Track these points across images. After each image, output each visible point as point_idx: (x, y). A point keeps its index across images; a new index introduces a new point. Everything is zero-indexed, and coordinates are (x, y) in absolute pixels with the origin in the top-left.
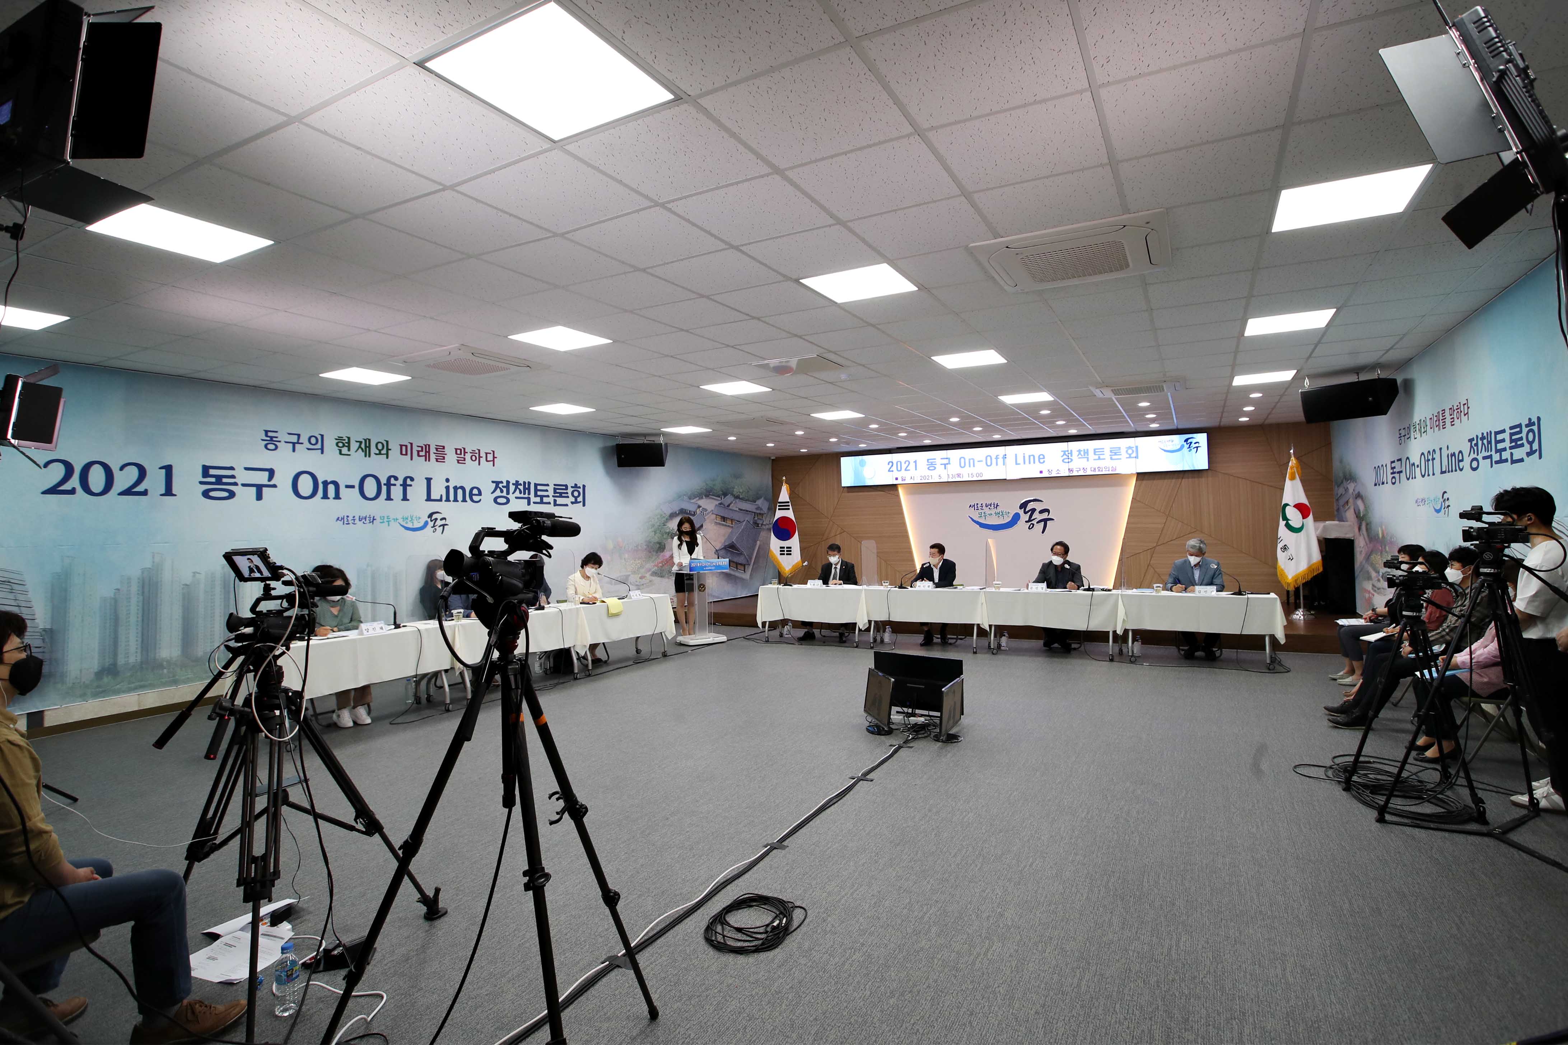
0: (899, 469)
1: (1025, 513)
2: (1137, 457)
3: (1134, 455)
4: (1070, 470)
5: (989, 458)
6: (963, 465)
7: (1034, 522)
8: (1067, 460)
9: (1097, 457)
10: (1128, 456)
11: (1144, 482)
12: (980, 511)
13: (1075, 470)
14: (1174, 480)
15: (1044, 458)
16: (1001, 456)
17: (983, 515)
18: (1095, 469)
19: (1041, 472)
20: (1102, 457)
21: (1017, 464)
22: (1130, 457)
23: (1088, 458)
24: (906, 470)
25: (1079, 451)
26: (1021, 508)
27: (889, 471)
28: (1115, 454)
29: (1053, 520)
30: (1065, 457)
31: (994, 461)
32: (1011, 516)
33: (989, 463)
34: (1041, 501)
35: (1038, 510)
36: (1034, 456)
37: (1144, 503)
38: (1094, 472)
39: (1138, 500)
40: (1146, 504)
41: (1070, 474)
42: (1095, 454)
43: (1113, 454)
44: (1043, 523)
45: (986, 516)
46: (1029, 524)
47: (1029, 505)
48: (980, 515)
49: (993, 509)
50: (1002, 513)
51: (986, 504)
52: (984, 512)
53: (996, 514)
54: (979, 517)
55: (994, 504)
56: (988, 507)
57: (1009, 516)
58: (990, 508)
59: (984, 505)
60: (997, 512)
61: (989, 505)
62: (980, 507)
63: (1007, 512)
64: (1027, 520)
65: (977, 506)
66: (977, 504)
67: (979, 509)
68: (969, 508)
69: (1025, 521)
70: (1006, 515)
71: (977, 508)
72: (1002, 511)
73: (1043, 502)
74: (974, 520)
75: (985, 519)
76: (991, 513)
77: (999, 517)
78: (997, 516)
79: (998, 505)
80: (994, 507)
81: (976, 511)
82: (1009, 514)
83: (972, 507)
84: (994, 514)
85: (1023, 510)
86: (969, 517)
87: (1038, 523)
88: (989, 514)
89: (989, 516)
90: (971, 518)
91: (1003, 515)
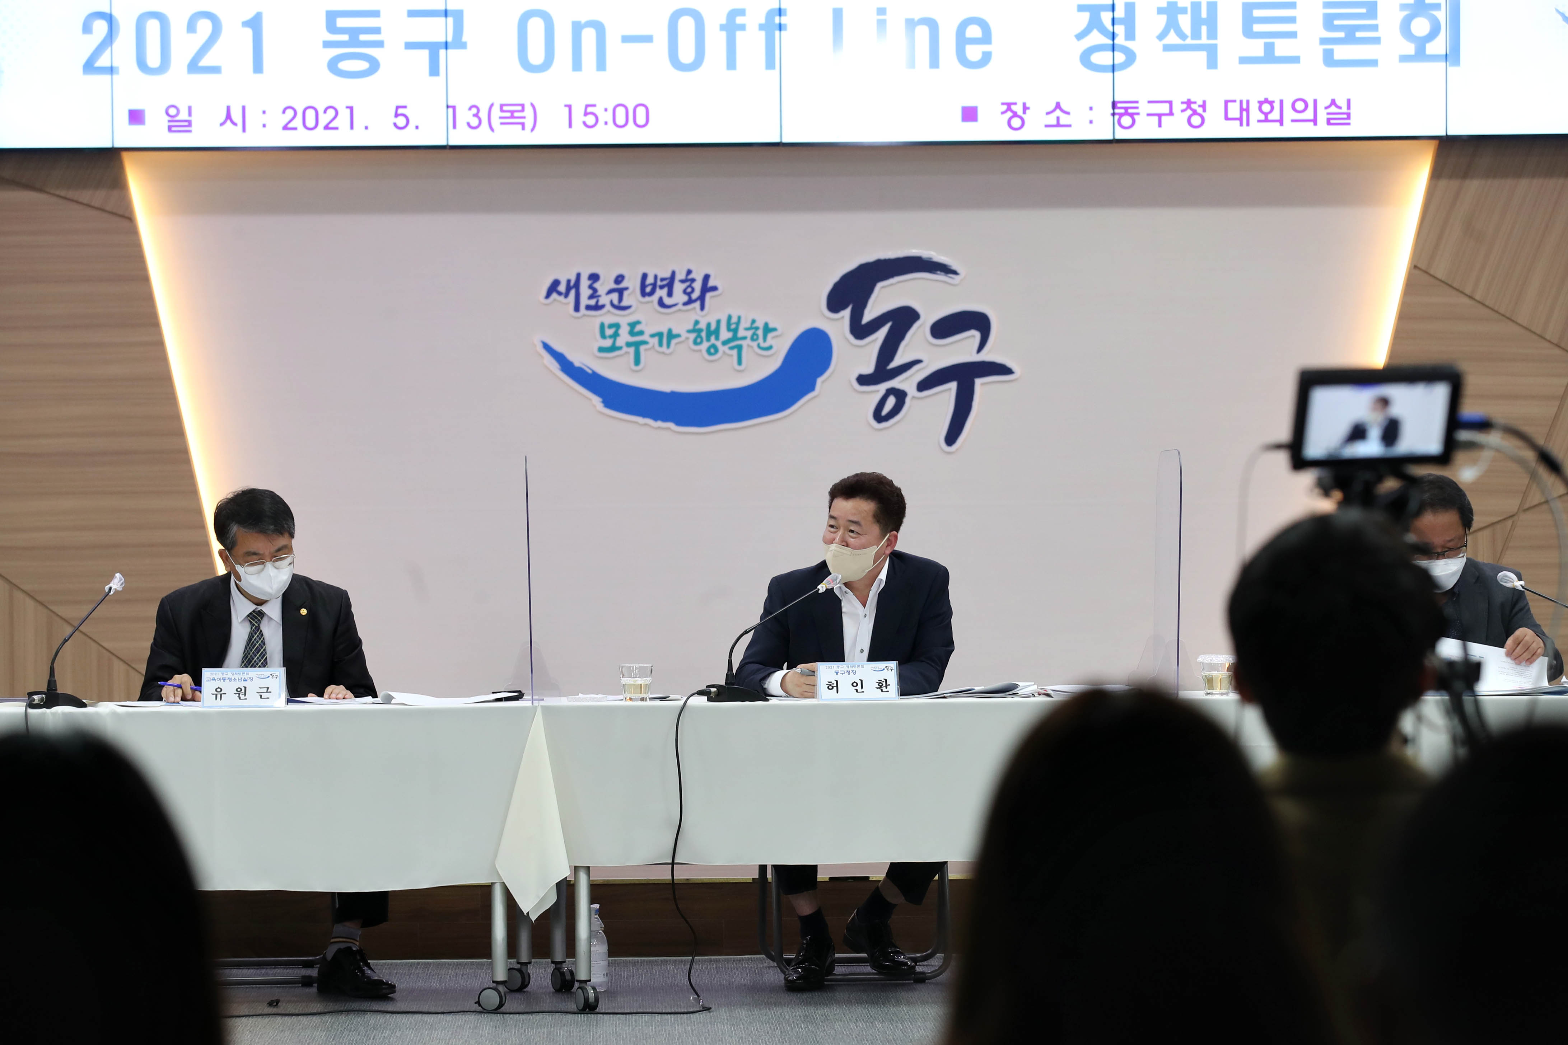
0: (153, 59)
1: (860, 330)
2: (1450, 58)
3: (1438, 46)
4: (1121, 109)
5: (686, 25)
6: (536, 56)
7: (907, 382)
9: (1256, 48)
10: (1410, 49)
11: (1474, 186)
12: (608, 316)
13: (1144, 108)
15: (986, 38)
16: (754, 18)
17: (624, 337)
18: (1245, 109)
19: (970, 114)
20: (1282, 47)
22: (1420, 55)
23: (1212, 51)
24: (194, 67)
25: (1171, 12)
26: (835, 302)
27: (89, 67)
28: (1350, 40)
29: (1003, 370)
30: (1096, 38)
31: (716, 41)
32: (782, 345)
33: (687, 54)
34: (945, 269)
35: (929, 317)
36: (932, 24)
37: (1468, 291)
38: (1241, 125)
39: (1440, 277)
40: (1478, 297)
41: (1121, 134)
42: (1248, 33)
43: (1341, 35)
44: (953, 386)
45: (645, 343)
46: (878, 391)
47: (879, 285)
48: (610, 337)
49: (680, 306)
50: (733, 327)
51: (645, 276)
52: (632, 325)
53: (699, 336)
54: (601, 349)
55: (682, 281)
56: (652, 293)
57: (770, 348)
58: (667, 301)
59: (632, 283)
60: (702, 325)
61: (662, 287)
62: (610, 292)
63: (760, 324)
64: (869, 368)
65: (591, 287)
66: (594, 277)
67: (603, 306)
68: (548, 296)
69: (856, 375)
70: (752, 339)
71: (591, 297)
72: (734, 320)
73: (955, 273)
74: (577, 364)
75: (637, 361)
76: (670, 331)
77: (712, 351)
78: (705, 345)
79: (711, 283)
80: (689, 294)
81: (584, 315)
82: (770, 335)
83: (560, 293)
84: (684, 335)
85: (846, 313)
86: (546, 347)
87: (925, 385)
88: (660, 335)
89: (661, 344)
90: (559, 357)
91: (735, 338)
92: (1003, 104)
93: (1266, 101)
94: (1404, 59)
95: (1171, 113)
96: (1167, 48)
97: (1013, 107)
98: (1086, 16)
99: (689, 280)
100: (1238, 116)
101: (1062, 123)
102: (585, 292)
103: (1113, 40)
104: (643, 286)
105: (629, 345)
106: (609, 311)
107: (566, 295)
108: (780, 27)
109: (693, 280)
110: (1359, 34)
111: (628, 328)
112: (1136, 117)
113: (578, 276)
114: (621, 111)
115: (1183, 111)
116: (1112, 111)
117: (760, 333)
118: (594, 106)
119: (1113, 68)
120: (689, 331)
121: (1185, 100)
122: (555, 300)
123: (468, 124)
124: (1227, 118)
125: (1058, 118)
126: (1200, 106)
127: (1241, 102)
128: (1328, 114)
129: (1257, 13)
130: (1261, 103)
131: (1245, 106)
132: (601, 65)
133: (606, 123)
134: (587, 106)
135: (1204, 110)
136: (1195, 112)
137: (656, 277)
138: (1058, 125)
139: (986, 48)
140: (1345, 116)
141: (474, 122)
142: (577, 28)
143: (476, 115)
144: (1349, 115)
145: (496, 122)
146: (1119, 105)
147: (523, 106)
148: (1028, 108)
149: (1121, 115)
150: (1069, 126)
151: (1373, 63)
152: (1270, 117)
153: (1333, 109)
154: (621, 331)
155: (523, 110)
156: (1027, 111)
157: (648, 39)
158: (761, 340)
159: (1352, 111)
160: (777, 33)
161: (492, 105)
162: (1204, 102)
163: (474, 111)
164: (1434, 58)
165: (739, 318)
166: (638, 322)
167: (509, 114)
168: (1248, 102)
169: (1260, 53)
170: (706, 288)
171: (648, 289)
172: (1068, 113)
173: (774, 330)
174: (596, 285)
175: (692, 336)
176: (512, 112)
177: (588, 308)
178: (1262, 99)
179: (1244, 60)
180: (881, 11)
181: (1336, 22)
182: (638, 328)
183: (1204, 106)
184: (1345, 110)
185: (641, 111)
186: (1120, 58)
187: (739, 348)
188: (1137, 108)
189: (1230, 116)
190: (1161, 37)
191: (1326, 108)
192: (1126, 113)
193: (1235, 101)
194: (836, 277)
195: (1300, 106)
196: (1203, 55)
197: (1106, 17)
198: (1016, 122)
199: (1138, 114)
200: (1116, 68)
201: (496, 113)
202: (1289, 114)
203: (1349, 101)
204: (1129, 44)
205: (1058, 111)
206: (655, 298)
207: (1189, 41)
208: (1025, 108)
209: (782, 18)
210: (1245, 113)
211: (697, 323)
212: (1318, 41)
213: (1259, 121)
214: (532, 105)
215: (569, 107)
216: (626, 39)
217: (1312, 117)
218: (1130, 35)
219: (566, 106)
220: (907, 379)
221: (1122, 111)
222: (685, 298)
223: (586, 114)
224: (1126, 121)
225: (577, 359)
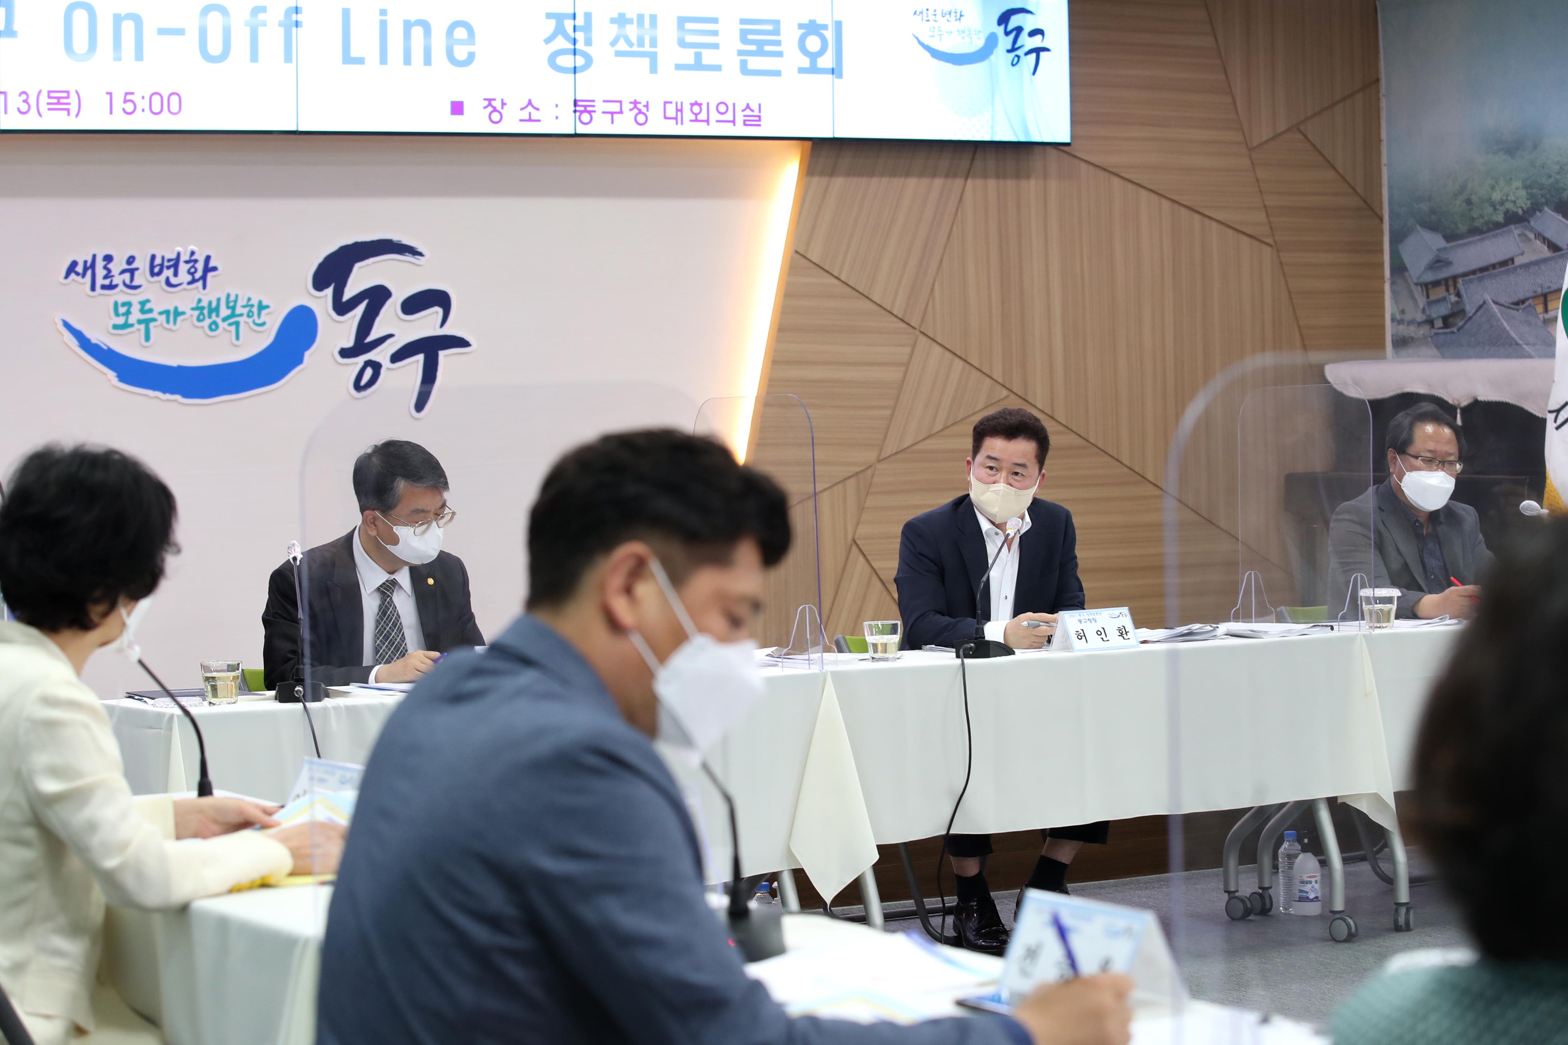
1: (342, 307)
2: (836, 71)
3: (826, 61)
4: (581, 107)
5: (215, 20)
6: (81, 45)
7: (381, 355)
8: (566, 61)
9: (688, 56)
10: (806, 62)
11: (838, 182)
12: (121, 295)
13: (600, 107)
14: (938, 182)
15: (471, 40)
16: (275, 15)
17: (136, 315)
18: (679, 110)
19: (457, 108)
20: (708, 57)
21: (348, 59)
22: (813, 69)
23: (653, 58)
25: (621, 22)
26: (320, 280)
28: (760, 53)
29: (461, 343)
31: (241, 36)
32: (274, 321)
33: (215, 48)
34: (412, 251)
35: (399, 296)
36: (426, 26)
37: (835, 274)
38: (677, 123)
39: (814, 261)
40: (843, 278)
41: (582, 130)
42: (682, 44)
43: (753, 48)
44: (420, 357)
45: (154, 320)
46: (357, 363)
47: (357, 266)
48: (123, 314)
49: (185, 286)
50: (231, 304)
51: (153, 257)
52: (143, 303)
53: (202, 314)
54: (115, 327)
55: (187, 262)
56: (159, 273)
57: (263, 324)
58: (174, 281)
59: (143, 264)
60: (205, 304)
61: (168, 268)
62: (123, 272)
63: (255, 302)
64: (349, 343)
65: (105, 268)
66: (108, 258)
67: (116, 286)
68: (67, 277)
69: (338, 349)
70: (249, 316)
71: (106, 277)
72: (232, 298)
73: (421, 254)
74: (94, 341)
75: (147, 338)
76: (176, 309)
77: (213, 327)
78: (207, 322)
79: (212, 264)
80: (192, 274)
81: (100, 295)
82: (264, 312)
83: (77, 274)
84: (189, 312)
85: (329, 292)
86: (66, 325)
87: (397, 357)
88: (167, 312)
89: (168, 322)
90: (78, 335)
91: (233, 315)
92: (485, 99)
93: (696, 103)
94: (802, 70)
95: (621, 112)
96: (619, 54)
97: (493, 103)
98: (552, 23)
99: (192, 261)
100: (674, 116)
101: (533, 118)
102: (100, 272)
103: (575, 44)
104: (152, 267)
105: (140, 322)
106: (122, 291)
107: (84, 275)
108: (297, 24)
109: (196, 261)
110: (767, 48)
111: (139, 307)
112: (593, 114)
113: (94, 256)
114: (156, 99)
115: (631, 110)
116: (573, 109)
117: (255, 310)
118: (132, 93)
119: (575, 70)
120: (193, 309)
121: (633, 101)
122: (73, 280)
123: (19, 109)
124: (666, 118)
125: (530, 114)
126: (644, 106)
127: (677, 103)
128: (745, 116)
129: (688, 26)
130: (692, 105)
131: (679, 107)
132: (139, 56)
133: (143, 110)
134: (127, 94)
135: (648, 110)
136: (640, 112)
137: (163, 258)
138: (530, 120)
139: (471, 48)
140: (757, 118)
141: (24, 108)
142: (118, 20)
143: (25, 101)
144: (759, 117)
145: (44, 107)
146: (580, 103)
147: (68, 92)
148: (505, 104)
149: (581, 112)
150: (539, 121)
151: (777, 73)
152: (699, 117)
153: (748, 112)
154: (133, 310)
155: (68, 97)
156: (505, 107)
157: (180, 32)
158: (256, 317)
159: (761, 114)
160: (294, 29)
161: (40, 92)
162: (648, 102)
163: (24, 97)
164: (823, 71)
165: (237, 296)
166: (148, 301)
167: (55, 101)
168: (682, 103)
169: (691, 61)
170: (208, 269)
171: (157, 270)
172: (538, 109)
173: (267, 307)
174: (110, 266)
175: (196, 313)
176: (59, 98)
177: (104, 287)
178: (693, 102)
179: (679, 67)
180: (383, 12)
181: (750, 37)
182: (148, 306)
183: (647, 106)
184: (756, 113)
185: (174, 99)
186: (580, 61)
187: (237, 324)
188: (593, 106)
189: (668, 115)
190: (613, 43)
191: (743, 111)
192: (586, 111)
193: (671, 103)
194: (320, 259)
195: (722, 108)
196: (646, 61)
197: (569, 24)
198: (496, 117)
199: (594, 111)
200: (577, 70)
201: (44, 99)
202: (714, 115)
203: (760, 105)
204: (587, 49)
205: (530, 107)
206: (162, 278)
207: (635, 48)
208: (503, 104)
209: (299, 15)
210: (679, 113)
211: (200, 301)
212: (736, 53)
213: (691, 121)
214: (77, 92)
215: (110, 94)
216: (162, 32)
217: (732, 119)
218: (588, 42)
219: (107, 93)
220: (382, 351)
221: (582, 109)
222: (189, 278)
223: (125, 101)
224: (585, 117)
225: (95, 336)
